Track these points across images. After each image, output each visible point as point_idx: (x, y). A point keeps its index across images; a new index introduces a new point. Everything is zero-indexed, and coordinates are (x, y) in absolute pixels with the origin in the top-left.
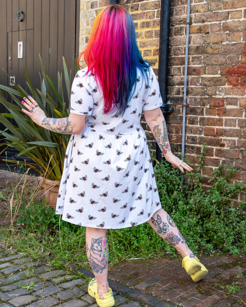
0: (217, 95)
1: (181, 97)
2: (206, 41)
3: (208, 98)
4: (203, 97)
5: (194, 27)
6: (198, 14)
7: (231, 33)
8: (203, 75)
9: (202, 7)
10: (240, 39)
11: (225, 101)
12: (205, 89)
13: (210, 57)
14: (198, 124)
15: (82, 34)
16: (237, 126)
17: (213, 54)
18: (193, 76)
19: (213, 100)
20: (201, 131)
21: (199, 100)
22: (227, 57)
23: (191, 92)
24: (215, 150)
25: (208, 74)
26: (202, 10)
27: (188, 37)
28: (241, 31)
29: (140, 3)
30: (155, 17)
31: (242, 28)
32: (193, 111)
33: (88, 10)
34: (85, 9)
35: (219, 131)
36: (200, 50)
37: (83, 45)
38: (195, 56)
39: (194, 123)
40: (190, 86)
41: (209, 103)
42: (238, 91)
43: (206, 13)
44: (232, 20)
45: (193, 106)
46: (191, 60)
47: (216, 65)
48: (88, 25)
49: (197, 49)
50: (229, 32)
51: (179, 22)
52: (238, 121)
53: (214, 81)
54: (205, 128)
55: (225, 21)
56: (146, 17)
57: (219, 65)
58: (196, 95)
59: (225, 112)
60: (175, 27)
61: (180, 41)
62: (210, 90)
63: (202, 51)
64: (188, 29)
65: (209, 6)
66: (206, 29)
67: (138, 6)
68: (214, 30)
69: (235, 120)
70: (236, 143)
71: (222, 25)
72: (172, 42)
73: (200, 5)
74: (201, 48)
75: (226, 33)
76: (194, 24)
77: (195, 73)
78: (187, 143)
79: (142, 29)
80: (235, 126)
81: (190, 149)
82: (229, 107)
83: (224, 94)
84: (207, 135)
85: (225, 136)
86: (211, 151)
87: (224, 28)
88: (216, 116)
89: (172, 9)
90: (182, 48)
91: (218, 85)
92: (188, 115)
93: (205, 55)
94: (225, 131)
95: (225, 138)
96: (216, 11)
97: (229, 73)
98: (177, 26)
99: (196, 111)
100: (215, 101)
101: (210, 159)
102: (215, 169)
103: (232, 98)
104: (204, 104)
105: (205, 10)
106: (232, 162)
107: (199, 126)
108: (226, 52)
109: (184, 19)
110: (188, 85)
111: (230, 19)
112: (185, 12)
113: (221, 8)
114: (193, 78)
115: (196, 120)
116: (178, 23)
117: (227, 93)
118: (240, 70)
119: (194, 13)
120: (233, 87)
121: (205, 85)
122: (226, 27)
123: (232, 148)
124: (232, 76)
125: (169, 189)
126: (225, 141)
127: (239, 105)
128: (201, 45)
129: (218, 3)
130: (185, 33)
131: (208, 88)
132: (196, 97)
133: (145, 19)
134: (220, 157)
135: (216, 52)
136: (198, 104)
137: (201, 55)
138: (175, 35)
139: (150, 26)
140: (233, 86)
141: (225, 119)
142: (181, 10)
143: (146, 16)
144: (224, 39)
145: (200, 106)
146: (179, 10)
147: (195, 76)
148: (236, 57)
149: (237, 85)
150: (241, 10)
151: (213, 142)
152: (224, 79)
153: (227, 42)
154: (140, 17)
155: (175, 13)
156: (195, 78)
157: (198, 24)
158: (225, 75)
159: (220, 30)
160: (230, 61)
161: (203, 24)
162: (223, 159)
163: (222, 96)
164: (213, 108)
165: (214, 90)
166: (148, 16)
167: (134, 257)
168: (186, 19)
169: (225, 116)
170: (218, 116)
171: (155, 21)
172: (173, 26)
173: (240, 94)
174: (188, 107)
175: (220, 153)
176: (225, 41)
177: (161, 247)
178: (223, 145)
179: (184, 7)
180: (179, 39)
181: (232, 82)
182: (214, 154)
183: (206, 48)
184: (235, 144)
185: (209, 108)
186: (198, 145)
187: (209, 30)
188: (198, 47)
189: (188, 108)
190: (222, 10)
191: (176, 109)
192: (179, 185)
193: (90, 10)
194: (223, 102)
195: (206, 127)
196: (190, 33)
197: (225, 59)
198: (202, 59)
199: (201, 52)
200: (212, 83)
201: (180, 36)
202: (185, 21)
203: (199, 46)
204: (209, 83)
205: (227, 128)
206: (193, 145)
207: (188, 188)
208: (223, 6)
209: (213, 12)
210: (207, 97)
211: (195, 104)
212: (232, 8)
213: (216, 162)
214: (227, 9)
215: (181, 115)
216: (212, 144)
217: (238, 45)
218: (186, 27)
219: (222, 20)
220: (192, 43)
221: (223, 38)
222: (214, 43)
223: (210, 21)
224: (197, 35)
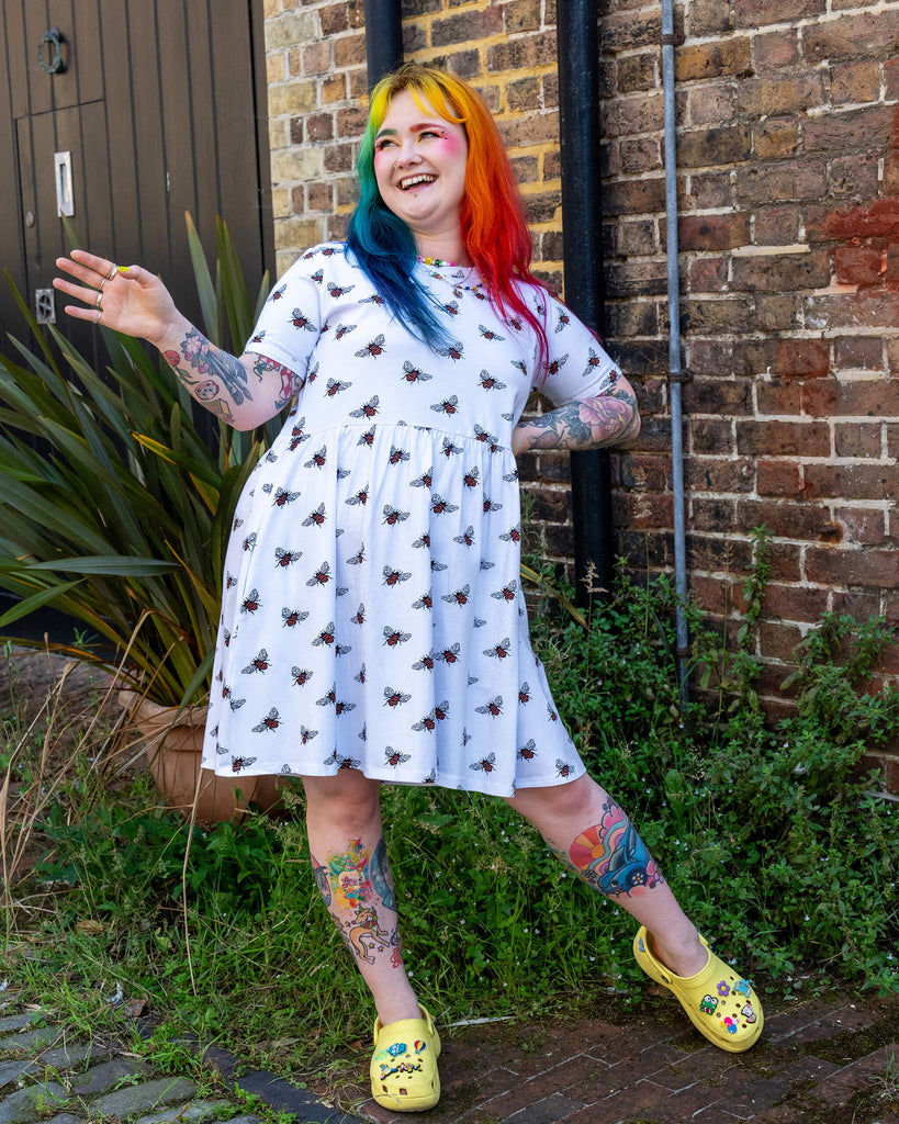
0: (801, 328)
1: (661, 342)
2: (744, 110)
3: (766, 342)
4: (745, 337)
5: (694, 54)
7: (838, 68)
8: (738, 247)
10: (878, 92)
11: (832, 352)
12: (753, 307)
13: (762, 173)
14: (730, 448)
15: (277, 111)
16: (885, 451)
17: (772, 158)
18: (701, 255)
19: (784, 351)
20: (746, 480)
21: (731, 351)
22: (829, 168)
23: (696, 321)
24: (803, 553)
25: (760, 244)
27: (670, 96)
28: (879, 59)
30: (543, 22)
31: (882, 44)
32: (710, 397)
33: (293, 11)
34: (281, 7)
35: (814, 475)
36: (722, 148)
37: (283, 151)
38: (705, 170)
39: (717, 444)
40: (692, 297)
41: (769, 362)
42: (880, 309)
44: (838, 14)
45: (708, 378)
46: (688, 191)
47: (788, 202)
48: (295, 70)
49: (708, 141)
50: (830, 63)
51: (635, 35)
52: (889, 431)
53: (782, 269)
54: (760, 464)
55: (811, 22)
56: (508, 26)
57: (801, 203)
58: (717, 331)
59: (833, 399)
60: (619, 57)
61: (641, 113)
62: (770, 309)
63: (731, 150)
64: (671, 62)
66: (738, 57)
68: (773, 59)
69: (876, 428)
70: (887, 522)
71: (800, 35)
72: (611, 119)
74: (725, 136)
75: (818, 68)
76: (691, 42)
77: (707, 243)
78: (696, 529)
79: (498, 75)
80: (877, 453)
81: (709, 553)
82: (847, 376)
83: (824, 323)
84: (770, 495)
85: (842, 495)
86: (791, 560)
87: (808, 49)
88: (799, 414)
90: (654, 143)
91: (802, 287)
92: (693, 416)
93: (743, 164)
94: (838, 475)
95: (840, 502)
97: (840, 235)
98: (627, 54)
99: (721, 396)
100: (794, 354)
101: (788, 589)
102: (810, 631)
103: (858, 338)
104: (751, 366)
106: (875, 603)
107: (735, 457)
108: (824, 149)
109: (651, 21)
110: (682, 292)
111: (833, 9)
114: (702, 262)
115: (724, 436)
116: (629, 39)
117: (837, 316)
118: (883, 218)
120: (862, 293)
121: (751, 290)
122: (817, 45)
123: (872, 546)
124: (852, 245)
125: (631, 719)
126: (843, 518)
127: (886, 365)
128: (726, 126)
130: (658, 82)
131: (764, 301)
132: (719, 339)
133: (504, 33)
134: (827, 582)
135: (784, 149)
136: (727, 370)
137: (727, 167)
138: (624, 91)
139: (525, 59)
140: (860, 289)
141: (836, 425)
143: (506, 22)
144: (812, 97)
145: (736, 375)
147: (710, 255)
148: (865, 169)
149: (874, 283)
151: (797, 524)
152: (824, 261)
153: (827, 107)
154: (484, 26)
156: (710, 261)
157: (708, 40)
158: (827, 242)
159: (793, 61)
160: (841, 186)
161: (726, 38)
162: (838, 590)
163: (815, 330)
164: (788, 384)
165: (785, 309)
166: (516, 20)
167: (474, 1014)
168: (656, 22)
169: (835, 414)
170: (807, 413)
171: (543, 38)
172: (613, 54)
173: (890, 319)
174: (691, 380)
175: (823, 564)
176: (817, 104)
177: (585, 968)
178: (834, 534)
180: (637, 106)
181: (854, 271)
182: (802, 570)
183: (746, 135)
184: (883, 526)
185: (769, 383)
186: (737, 537)
187: (753, 63)
188: (712, 136)
189: (689, 387)
191: (644, 390)
192: (667, 702)
193: (300, 11)
194: (826, 354)
195: (763, 463)
196: (681, 77)
197: (821, 177)
198: (730, 185)
199: (728, 155)
200: (777, 279)
201: (643, 94)
202: (655, 32)
203: (717, 130)
204: (764, 281)
205: (848, 461)
206: (719, 536)
207: (704, 712)
210: (762, 336)
211: (716, 371)
213: (810, 605)
215: (666, 416)
216: (791, 530)
217: (868, 116)
218: (661, 55)
219: (799, 19)
220: (688, 118)
221: (806, 92)
222: (775, 115)
223: (752, 26)
224: (707, 85)
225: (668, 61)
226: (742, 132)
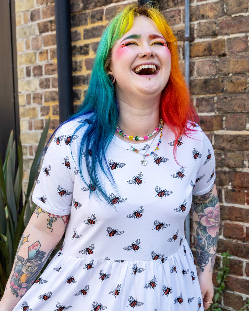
0: (245, 167)
2: (221, 71)
3: (229, 172)
4: (220, 169)
5: (198, 46)
6: (204, 21)
8: (217, 130)
9: (212, 9)
12: (223, 157)
13: (229, 99)
15: (21, 63)
17: (234, 93)
19: (238, 177)
24: (244, 264)
25: (228, 129)
26: (211, 14)
27: (187, 63)
29: (105, 8)
33: (27, 24)
34: (22, 22)
36: (211, 87)
37: (22, 79)
38: (202, 96)
41: (231, 181)
43: (219, 19)
46: (195, 105)
47: (241, 112)
48: (28, 47)
49: (204, 84)
53: (238, 141)
54: (225, 224)
57: (247, 113)
62: (232, 158)
63: (215, 88)
65: (225, 6)
66: (219, 48)
67: (102, 13)
68: (236, 49)
73: (207, 4)
74: (212, 82)
76: (197, 40)
84: (230, 237)
86: (239, 266)
88: (244, 205)
91: (247, 149)
93: (220, 94)
96: (238, 15)
100: (243, 179)
101: (237, 279)
102: (247, 298)
104: (222, 182)
105: (217, 13)
109: (179, 31)
112: (180, 19)
119: (197, 20)
121: (223, 149)
128: (213, 77)
130: (182, 57)
131: (229, 155)
135: (240, 89)
137: (212, 95)
142: (173, 17)
146: (171, 16)
151: (242, 251)
157: (205, 40)
159: (246, 50)
161: (214, 39)
164: (239, 191)
165: (239, 158)
168: (182, 31)
170: (248, 204)
179: (180, 11)
182: (244, 272)
183: (222, 82)
185: (231, 190)
187: (226, 50)
188: (206, 82)
193: (30, 23)
195: (227, 223)
196: (192, 55)
198: (214, 103)
199: (213, 90)
200: (235, 145)
202: (181, 36)
203: (209, 79)
204: (229, 146)
209: (233, 16)
210: (226, 169)
216: (239, 254)
218: (184, 46)
220: (195, 73)
222: (236, 74)
223: (226, 34)
224: (205, 59)
225: (187, 48)
226: (220, 81)
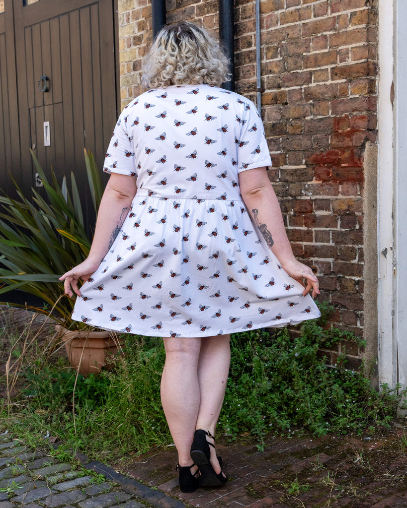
0: (303, 195)
2: (285, 116)
3: (292, 200)
4: (285, 198)
5: (268, 95)
6: (271, 75)
7: (316, 103)
8: (282, 166)
9: (277, 66)
10: (329, 112)
11: (314, 204)
12: (287, 188)
13: (290, 139)
16: (331, 240)
17: (294, 134)
19: (298, 204)
22: (313, 139)
25: (290, 165)
26: (276, 70)
28: (329, 100)
31: (330, 95)
33: (130, 73)
34: (126, 71)
35: (308, 249)
36: (277, 130)
38: (272, 137)
41: (293, 208)
42: (329, 189)
43: (282, 74)
44: (316, 84)
47: (299, 150)
48: (130, 95)
49: (273, 127)
50: (313, 101)
51: (248, 88)
52: (333, 233)
53: (297, 174)
55: (307, 86)
57: (303, 151)
59: (314, 221)
62: (293, 189)
63: (280, 130)
65: (286, 64)
66: (283, 97)
68: (294, 99)
69: (328, 232)
70: (332, 266)
71: (303, 91)
73: (273, 62)
74: (278, 125)
75: (309, 103)
76: (267, 91)
80: (328, 241)
82: (319, 213)
83: (311, 194)
85: (317, 256)
87: (306, 96)
88: (303, 227)
89: (238, 68)
91: (303, 181)
93: (284, 136)
94: (316, 249)
95: (316, 259)
96: (295, 71)
97: (316, 163)
100: (301, 205)
103: (322, 200)
104: (287, 209)
105: (280, 69)
106: (328, 295)
108: (311, 132)
109: (253, 83)
111: (314, 82)
112: (254, 73)
113: (301, 67)
116: (246, 89)
117: (315, 191)
118: (330, 157)
119: (266, 74)
120: (323, 184)
121: (287, 181)
122: (309, 94)
123: (327, 275)
124: (320, 166)
126: (317, 264)
127: (331, 209)
128: (278, 122)
129: (297, 59)
131: (291, 186)
135: (298, 131)
137: (279, 137)
140: (323, 182)
141: (315, 231)
142: (249, 71)
144: (307, 113)
146: (247, 70)
148: (325, 139)
149: (328, 180)
150: (327, 69)
152: (311, 171)
153: (312, 117)
155: (241, 74)
156: (273, 170)
157: (272, 91)
158: (312, 165)
159: (301, 100)
160: (317, 145)
161: (279, 91)
163: (308, 196)
164: (299, 216)
165: (298, 188)
168: (255, 83)
169: (315, 227)
170: (305, 226)
173: (333, 193)
176: (309, 115)
179: (254, 66)
181: (321, 175)
183: (285, 125)
184: (331, 268)
185: (293, 215)
187: (287, 100)
188: (274, 125)
190: (303, 70)
193: (132, 73)
194: (312, 205)
196: (263, 104)
197: (310, 141)
198: (280, 143)
199: (279, 132)
200: (295, 178)
202: (255, 87)
203: (276, 123)
204: (291, 178)
205: (319, 244)
207: (269, 335)
208: (304, 64)
209: (292, 72)
210: (290, 198)
212: (315, 66)
214: (309, 67)
217: (325, 120)
219: (303, 85)
220: (266, 118)
221: (305, 111)
222: (295, 119)
223: (287, 87)
224: (272, 107)
225: (259, 98)
226: (284, 124)
